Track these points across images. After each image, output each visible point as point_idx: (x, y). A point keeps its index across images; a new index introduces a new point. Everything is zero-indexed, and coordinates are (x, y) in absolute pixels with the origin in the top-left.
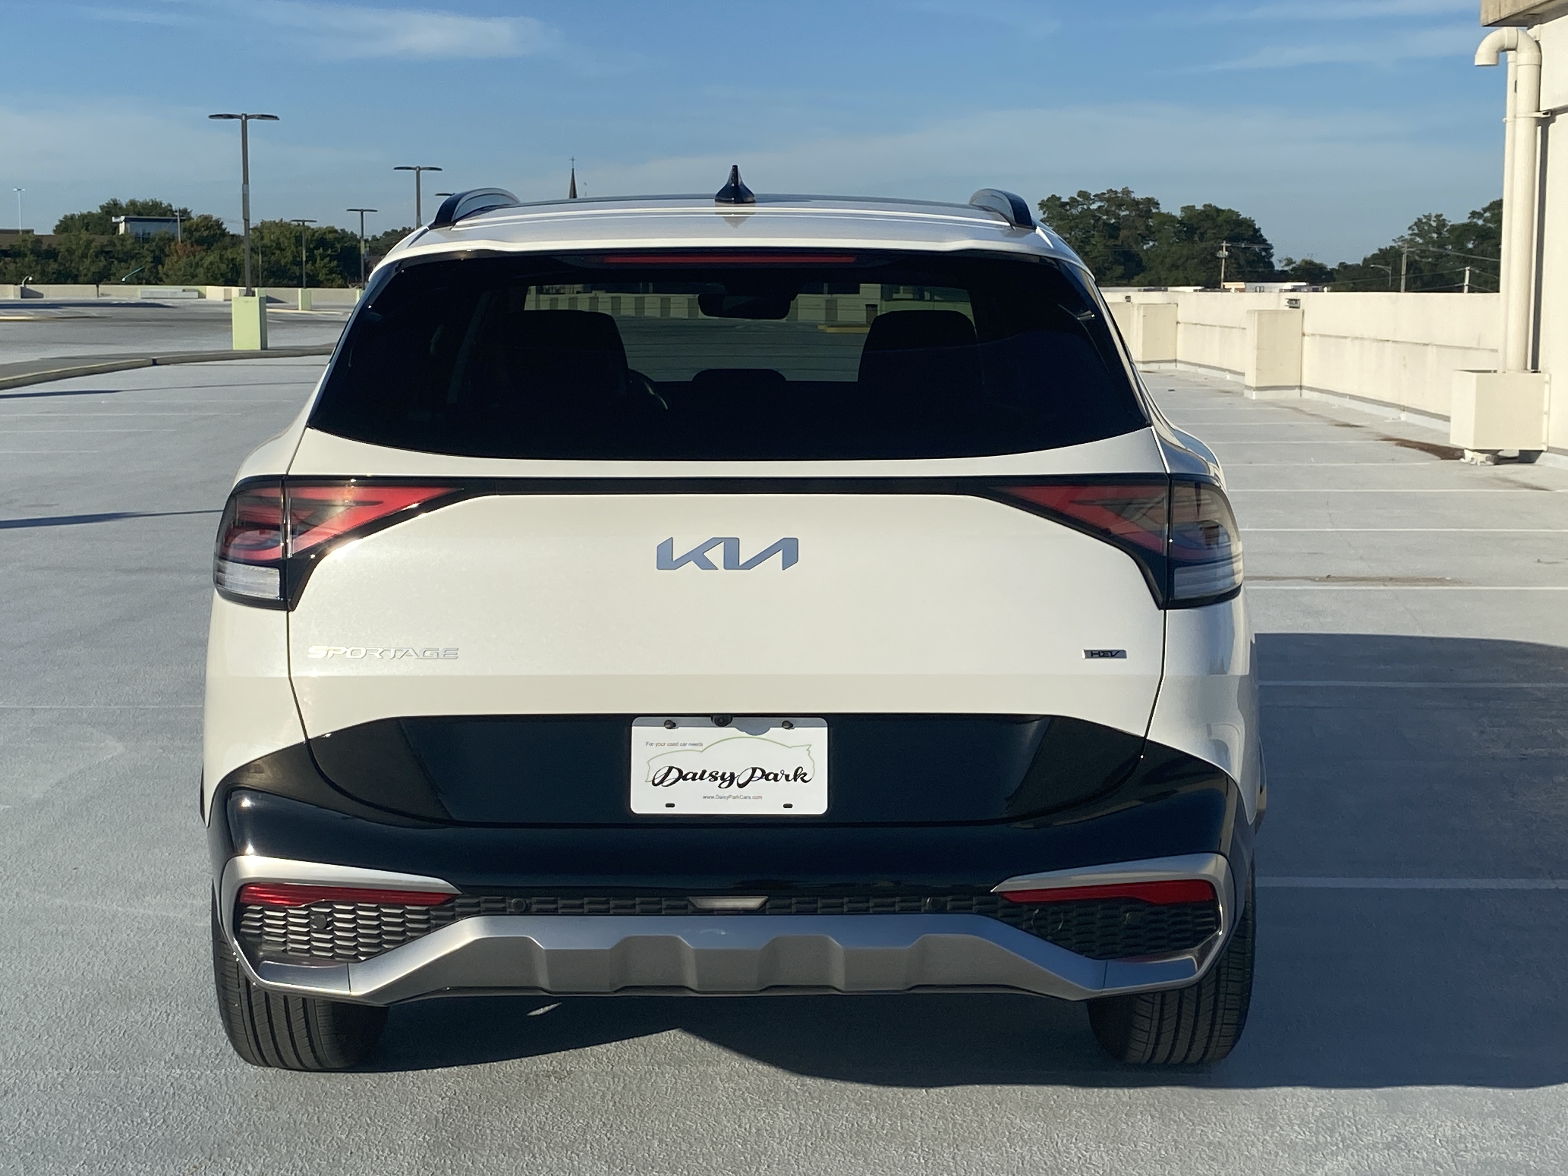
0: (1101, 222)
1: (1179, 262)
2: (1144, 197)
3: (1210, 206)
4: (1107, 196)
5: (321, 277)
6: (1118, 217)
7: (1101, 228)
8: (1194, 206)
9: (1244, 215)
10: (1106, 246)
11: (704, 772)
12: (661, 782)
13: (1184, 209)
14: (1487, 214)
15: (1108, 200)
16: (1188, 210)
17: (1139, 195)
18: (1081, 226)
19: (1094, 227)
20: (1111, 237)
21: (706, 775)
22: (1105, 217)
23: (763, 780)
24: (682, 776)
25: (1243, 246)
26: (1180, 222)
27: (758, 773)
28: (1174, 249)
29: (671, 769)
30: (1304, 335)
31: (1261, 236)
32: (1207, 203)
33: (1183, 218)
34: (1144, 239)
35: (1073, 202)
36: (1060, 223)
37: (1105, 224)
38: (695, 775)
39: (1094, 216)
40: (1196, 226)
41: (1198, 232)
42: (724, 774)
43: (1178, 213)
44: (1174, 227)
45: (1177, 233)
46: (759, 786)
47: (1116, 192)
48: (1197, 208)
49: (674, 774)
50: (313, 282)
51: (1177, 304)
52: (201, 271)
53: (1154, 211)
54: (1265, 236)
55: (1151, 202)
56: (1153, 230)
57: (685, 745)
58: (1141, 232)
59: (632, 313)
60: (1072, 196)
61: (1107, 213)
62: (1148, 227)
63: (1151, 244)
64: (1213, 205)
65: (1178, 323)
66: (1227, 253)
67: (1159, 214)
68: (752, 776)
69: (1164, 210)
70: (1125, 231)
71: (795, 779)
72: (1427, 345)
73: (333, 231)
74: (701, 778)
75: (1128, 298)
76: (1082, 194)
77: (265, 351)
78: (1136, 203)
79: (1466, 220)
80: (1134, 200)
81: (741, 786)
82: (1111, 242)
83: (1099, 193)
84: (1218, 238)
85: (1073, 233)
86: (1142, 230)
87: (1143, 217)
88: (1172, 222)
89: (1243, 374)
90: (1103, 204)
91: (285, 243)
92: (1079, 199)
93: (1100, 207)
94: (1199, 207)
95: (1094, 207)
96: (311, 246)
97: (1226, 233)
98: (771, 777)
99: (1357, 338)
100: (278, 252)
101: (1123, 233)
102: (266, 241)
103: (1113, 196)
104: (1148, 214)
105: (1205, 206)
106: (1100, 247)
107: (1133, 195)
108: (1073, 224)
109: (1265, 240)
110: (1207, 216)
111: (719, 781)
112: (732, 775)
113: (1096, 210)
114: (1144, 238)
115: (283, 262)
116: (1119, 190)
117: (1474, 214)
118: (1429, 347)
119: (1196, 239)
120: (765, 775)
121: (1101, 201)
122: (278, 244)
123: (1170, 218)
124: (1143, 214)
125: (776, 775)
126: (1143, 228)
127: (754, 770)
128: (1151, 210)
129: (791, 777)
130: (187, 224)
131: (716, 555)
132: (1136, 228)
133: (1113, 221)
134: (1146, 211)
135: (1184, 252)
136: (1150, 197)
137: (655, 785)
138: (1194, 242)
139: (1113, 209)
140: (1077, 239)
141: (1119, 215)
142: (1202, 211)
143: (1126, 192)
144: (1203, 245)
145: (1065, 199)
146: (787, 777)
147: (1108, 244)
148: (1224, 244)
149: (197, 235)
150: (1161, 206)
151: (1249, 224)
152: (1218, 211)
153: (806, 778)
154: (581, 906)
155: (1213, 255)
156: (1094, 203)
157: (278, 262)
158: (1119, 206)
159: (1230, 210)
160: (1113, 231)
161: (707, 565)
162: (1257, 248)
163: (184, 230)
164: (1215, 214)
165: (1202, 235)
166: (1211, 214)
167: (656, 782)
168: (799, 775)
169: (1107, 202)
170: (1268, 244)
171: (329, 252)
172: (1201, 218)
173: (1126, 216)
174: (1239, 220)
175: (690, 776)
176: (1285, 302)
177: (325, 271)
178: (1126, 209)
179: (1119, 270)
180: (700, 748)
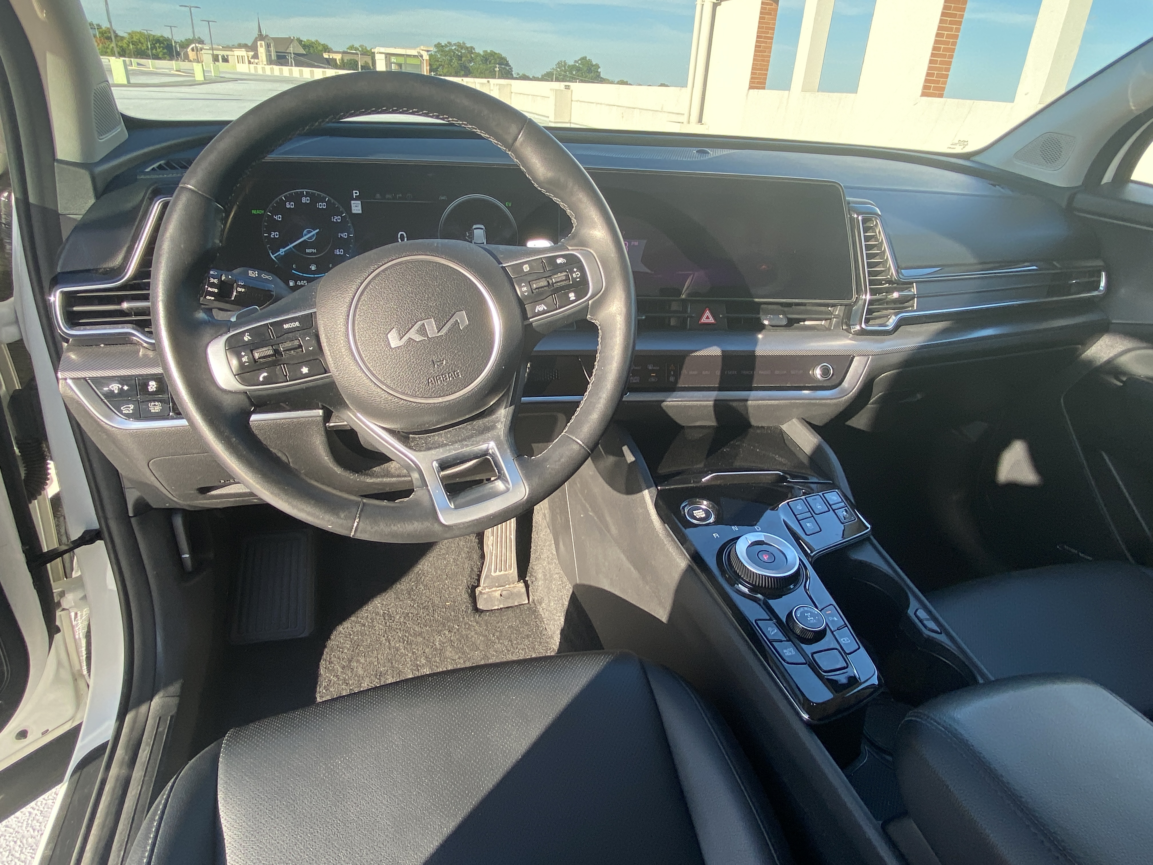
1: (483, 71)
5: (160, 56)
10: (458, 63)
14: (580, 62)
15: (458, 46)
17: (468, 45)
30: (572, 101)
34: (470, 62)
35: (446, 46)
36: (442, 53)
37: (457, 55)
39: (453, 52)
43: (482, 53)
50: (156, 57)
51: (511, 85)
52: (109, 50)
59: (288, 75)
61: (458, 51)
62: (472, 57)
65: (512, 93)
67: (475, 53)
72: (634, 108)
73: (162, 36)
75: (488, 81)
76: (449, 43)
77: (129, 84)
78: (467, 48)
79: (573, 64)
82: (459, 62)
84: (495, 63)
89: (548, 117)
91: (142, 40)
95: (453, 48)
96: (154, 43)
97: (498, 62)
99: (599, 103)
100: (140, 44)
101: (463, 59)
102: (134, 39)
106: (456, 63)
108: (446, 54)
115: (143, 48)
117: (575, 61)
118: (636, 109)
121: (455, 46)
122: (140, 41)
123: (479, 54)
130: (101, 30)
135: (484, 67)
138: (487, 64)
143: (464, 43)
144: (490, 65)
145: (443, 44)
148: (497, 66)
149: (105, 35)
151: (504, 59)
155: (494, 69)
157: (141, 48)
158: (462, 48)
160: (460, 58)
162: (508, 68)
163: (100, 33)
165: (490, 62)
166: (493, 54)
171: (162, 45)
176: (564, 87)
177: (161, 53)
179: (463, 73)
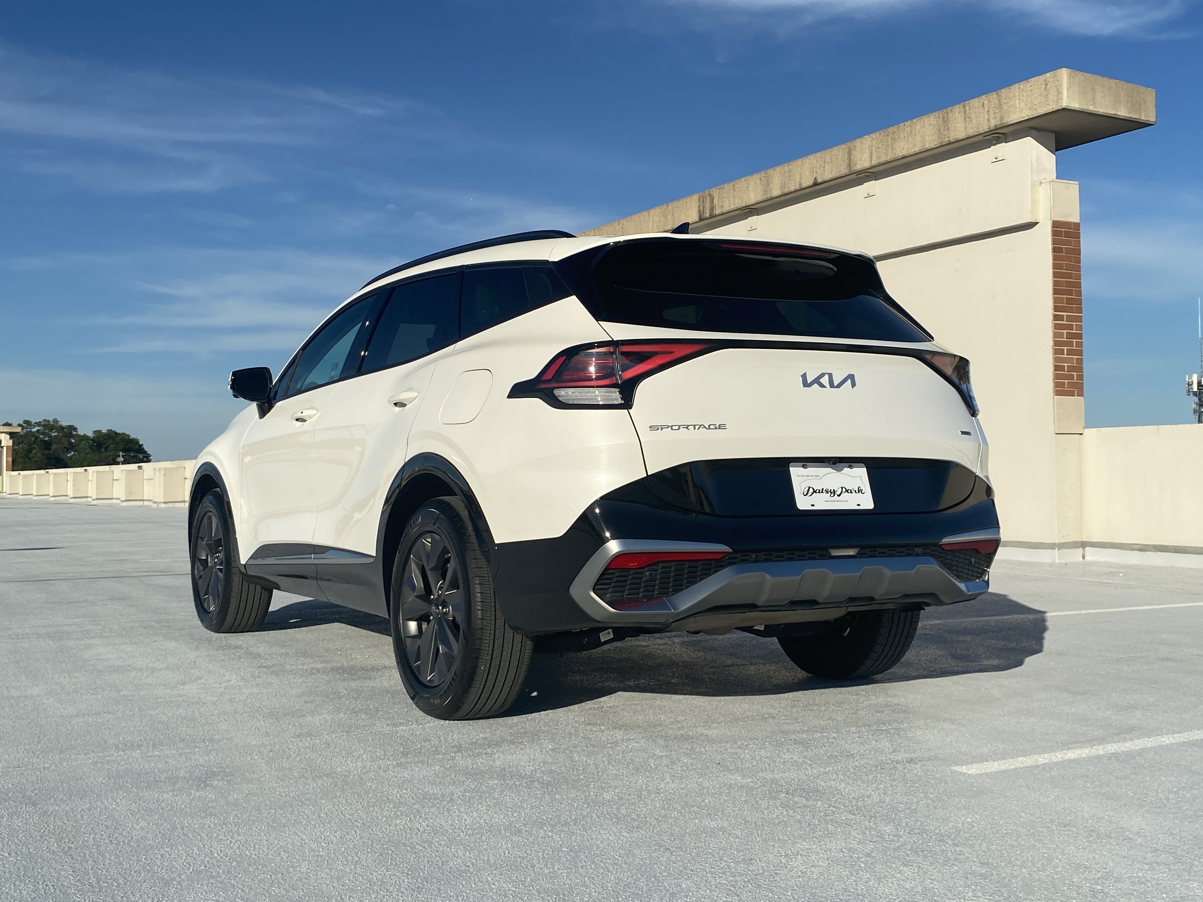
0: (39, 439)
2: (68, 425)
3: (111, 430)
4: (43, 423)
6: (50, 436)
7: (39, 444)
8: (101, 431)
9: (132, 436)
11: (823, 489)
12: (807, 494)
13: (95, 432)
16: (98, 432)
18: (26, 442)
19: (35, 442)
20: (47, 448)
21: (824, 491)
22: (41, 436)
23: (846, 493)
24: (815, 492)
25: (132, 454)
26: (92, 440)
27: (844, 490)
28: (88, 456)
29: (809, 488)
31: (143, 449)
32: (109, 429)
33: (94, 438)
38: (819, 490)
40: (102, 442)
41: (104, 446)
42: (831, 490)
44: (89, 443)
45: (91, 447)
46: (845, 495)
47: (49, 421)
48: (103, 431)
49: (811, 490)
53: (74, 433)
54: (146, 449)
55: (72, 428)
56: (75, 444)
57: (812, 476)
58: (66, 446)
60: (20, 423)
63: (73, 453)
64: (113, 430)
66: (123, 459)
68: (842, 491)
69: (81, 432)
70: (55, 445)
71: (859, 492)
74: (822, 492)
80: (61, 426)
81: (839, 496)
83: (38, 421)
85: (21, 446)
86: (66, 444)
87: (66, 436)
88: (88, 439)
90: (40, 428)
92: (24, 425)
93: (38, 430)
94: (104, 431)
98: (849, 491)
103: (47, 423)
104: (71, 435)
105: (108, 430)
107: (60, 423)
109: (146, 452)
110: (110, 436)
111: (830, 494)
112: (834, 490)
113: (36, 432)
114: (68, 449)
116: (51, 420)
119: (103, 450)
120: (847, 491)
124: (67, 435)
125: (851, 490)
126: (67, 443)
127: (842, 488)
128: (72, 433)
129: (857, 491)
131: (825, 380)
132: (63, 443)
133: (47, 439)
134: (69, 433)
136: (71, 424)
137: (805, 495)
139: (47, 431)
140: (23, 449)
141: (51, 435)
142: (106, 434)
146: (855, 491)
147: (44, 453)
150: (78, 430)
152: (117, 434)
153: (863, 492)
154: (782, 557)
156: (34, 427)
159: (124, 434)
161: (822, 386)
164: (114, 435)
167: (805, 494)
168: (860, 491)
169: (44, 427)
170: (148, 454)
172: (105, 437)
173: (55, 436)
174: (129, 439)
175: (818, 491)
178: (56, 432)
180: (819, 478)
